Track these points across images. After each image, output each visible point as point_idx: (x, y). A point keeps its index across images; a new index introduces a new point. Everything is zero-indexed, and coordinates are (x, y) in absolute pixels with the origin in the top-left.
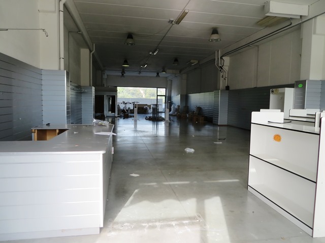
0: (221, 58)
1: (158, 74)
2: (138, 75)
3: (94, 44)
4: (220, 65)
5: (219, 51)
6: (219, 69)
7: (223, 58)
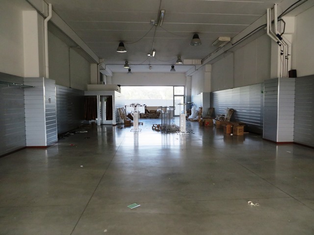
0: (280, 19)
1: (173, 67)
2: (148, 70)
3: (50, 5)
4: (277, 32)
5: (276, 7)
6: (277, 39)
7: (283, 18)
